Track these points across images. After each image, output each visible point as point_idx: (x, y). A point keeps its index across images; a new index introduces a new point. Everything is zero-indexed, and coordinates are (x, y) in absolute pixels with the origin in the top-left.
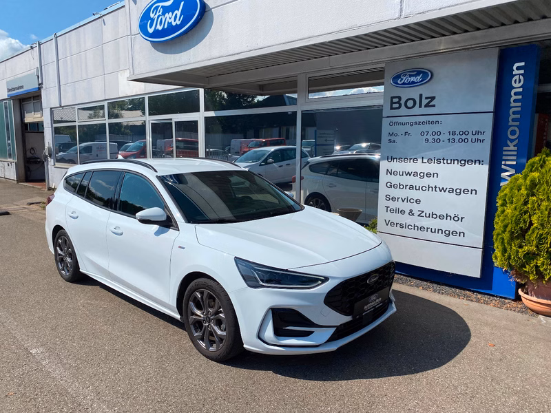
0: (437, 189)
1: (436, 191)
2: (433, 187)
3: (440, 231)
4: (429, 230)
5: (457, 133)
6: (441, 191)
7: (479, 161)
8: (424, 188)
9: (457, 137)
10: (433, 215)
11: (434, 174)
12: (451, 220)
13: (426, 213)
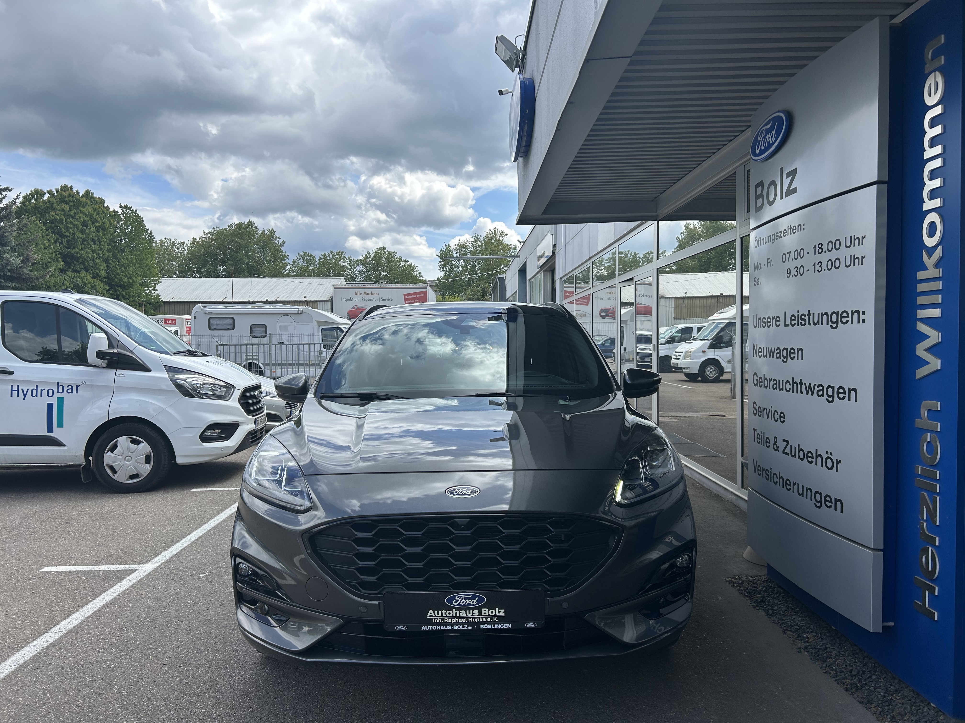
0: (803, 386)
1: (802, 393)
2: (798, 382)
3: (809, 492)
4: (796, 487)
5: (825, 248)
6: (807, 394)
7: (857, 312)
8: (789, 387)
9: (824, 257)
10: (799, 450)
11: (798, 350)
12: (822, 466)
13: (791, 446)
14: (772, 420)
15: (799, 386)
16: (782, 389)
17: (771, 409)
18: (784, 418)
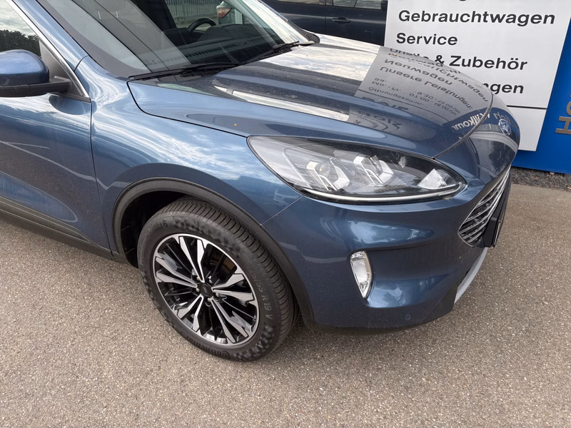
0: (488, 18)
1: (485, 21)
2: (482, 14)
6: (493, 21)
8: (465, 18)
10: (475, 61)
12: (504, 67)
13: (464, 60)
14: (434, 43)
15: (482, 17)
16: (456, 20)
17: (433, 36)
18: (456, 40)
